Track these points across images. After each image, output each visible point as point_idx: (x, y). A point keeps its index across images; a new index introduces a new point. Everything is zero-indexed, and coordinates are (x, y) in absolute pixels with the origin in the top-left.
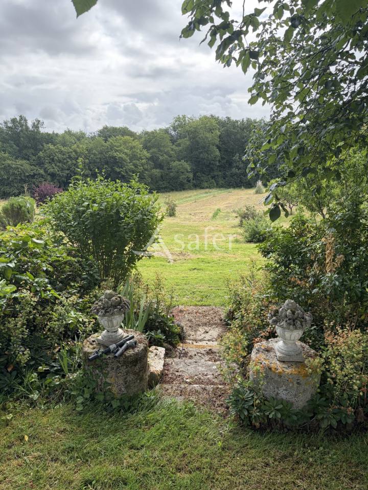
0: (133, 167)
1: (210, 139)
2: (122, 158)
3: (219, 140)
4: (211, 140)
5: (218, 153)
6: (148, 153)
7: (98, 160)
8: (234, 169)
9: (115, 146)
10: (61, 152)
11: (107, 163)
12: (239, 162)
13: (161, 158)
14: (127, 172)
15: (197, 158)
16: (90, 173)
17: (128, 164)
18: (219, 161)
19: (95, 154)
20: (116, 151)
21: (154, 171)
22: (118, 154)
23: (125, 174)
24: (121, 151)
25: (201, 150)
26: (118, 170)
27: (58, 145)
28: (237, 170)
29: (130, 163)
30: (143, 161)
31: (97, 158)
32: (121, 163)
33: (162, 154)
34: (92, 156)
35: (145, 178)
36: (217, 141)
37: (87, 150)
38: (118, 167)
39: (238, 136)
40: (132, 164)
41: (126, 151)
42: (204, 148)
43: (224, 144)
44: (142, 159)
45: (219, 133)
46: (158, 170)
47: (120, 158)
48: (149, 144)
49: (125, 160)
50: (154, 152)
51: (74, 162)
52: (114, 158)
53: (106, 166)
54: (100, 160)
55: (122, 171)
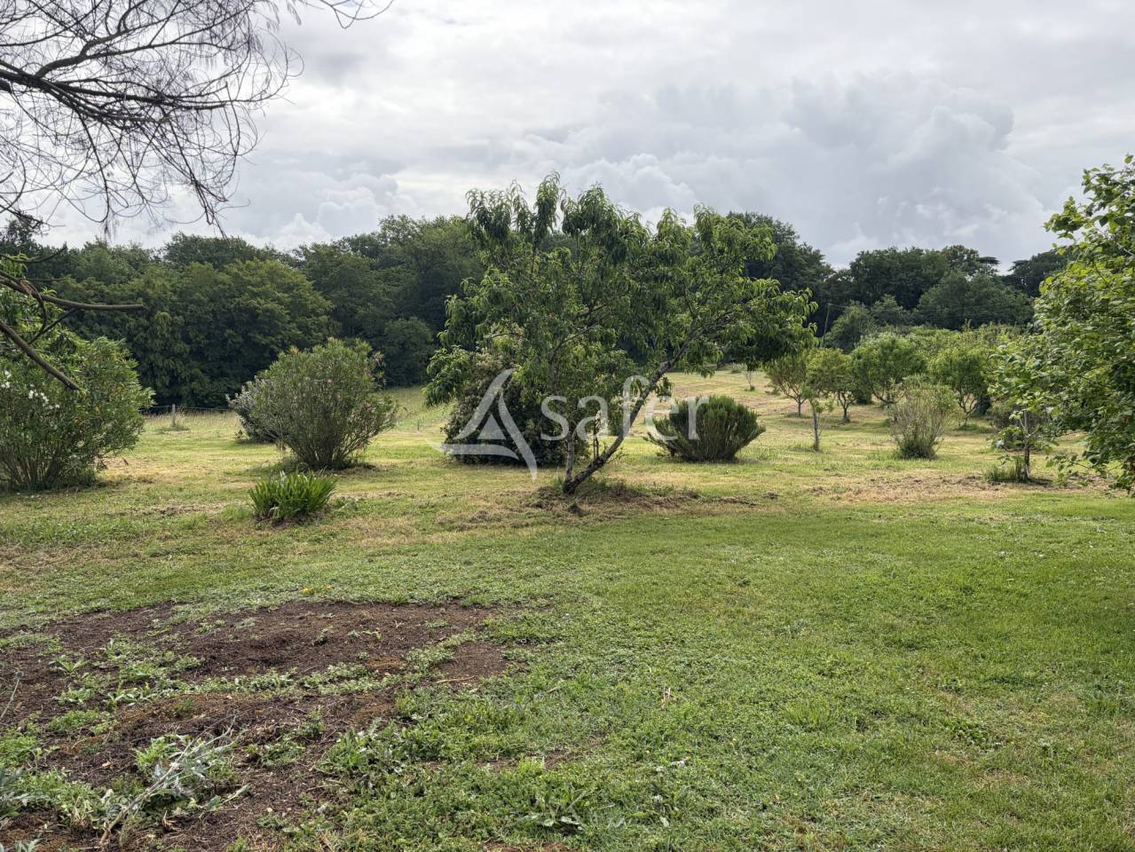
0: (298, 332)
2: (271, 311)
6: (327, 300)
7: (210, 317)
9: (249, 283)
10: (102, 296)
11: (231, 324)
13: (361, 311)
14: (282, 345)
16: (188, 348)
17: (287, 326)
19: (199, 303)
20: (254, 295)
22: (262, 302)
23: (278, 349)
24: (266, 295)
26: (259, 339)
27: (90, 278)
29: (289, 322)
30: (322, 318)
31: (206, 313)
32: (269, 324)
33: (361, 301)
34: (192, 307)
37: (175, 292)
38: (263, 333)
40: (296, 324)
41: (278, 294)
44: (318, 315)
47: (267, 310)
49: (278, 317)
50: (340, 298)
51: (143, 321)
52: (251, 311)
53: (229, 331)
54: (215, 315)
55: (272, 342)
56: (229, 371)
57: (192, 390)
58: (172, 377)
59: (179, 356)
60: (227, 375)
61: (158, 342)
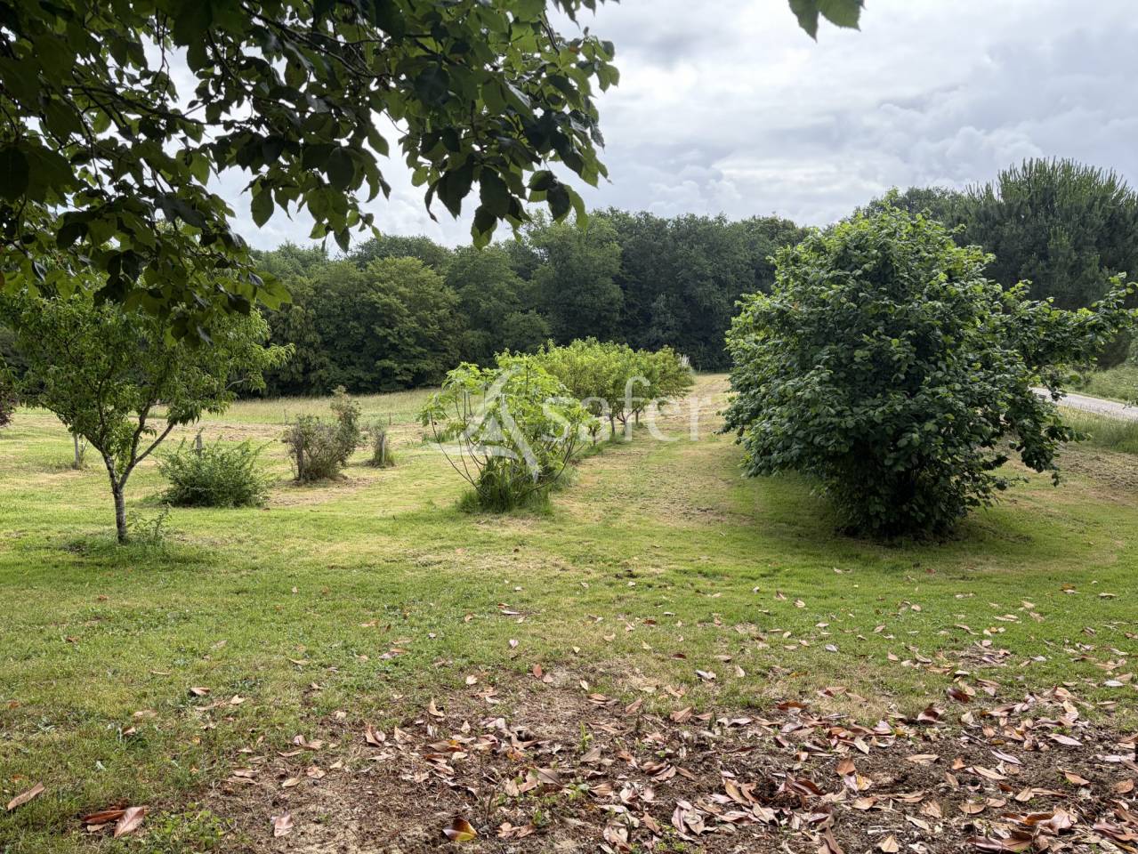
0: (416, 325)
1: (596, 263)
2: (389, 305)
3: (619, 264)
4: (599, 265)
5: (616, 292)
6: (457, 294)
7: (337, 311)
8: (654, 328)
9: (379, 279)
11: (357, 317)
12: (664, 313)
13: (483, 305)
14: (401, 337)
15: (569, 305)
16: (319, 338)
17: (406, 319)
18: (622, 312)
19: (329, 298)
20: (379, 290)
21: (469, 333)
22: (382, 297)
23: (397, 342)
24: (389, 291)
25: (579, 288)
26: (380, 331)
28: (660, 331)
29: (409, 317)
30: (442, 312)
31: (334, 307)
32: (388, 316)
33: (486, 295)
34: (324, 301)
35: (445, 351)
36: (616, 269)
38: (383, 325)
39: (665, 255)
40: (414, 318)
41: (402, 289)
42: (585, 281)
43: (634, 273)
44: (439, 309)
45: (619, 250)
46: (477, 333)
47: (386, 305)
48: (460, 275)
49: (398, 312)
50: (470, 292)
52: (372, 305)
53: (355, 324)
54: (343, 309)
55: (390, 334)
56: (355, 360)
57: (320, 376)
58: (305, 364)
59: (311, 345)
60: (353, 364)
61: (291, 332)
